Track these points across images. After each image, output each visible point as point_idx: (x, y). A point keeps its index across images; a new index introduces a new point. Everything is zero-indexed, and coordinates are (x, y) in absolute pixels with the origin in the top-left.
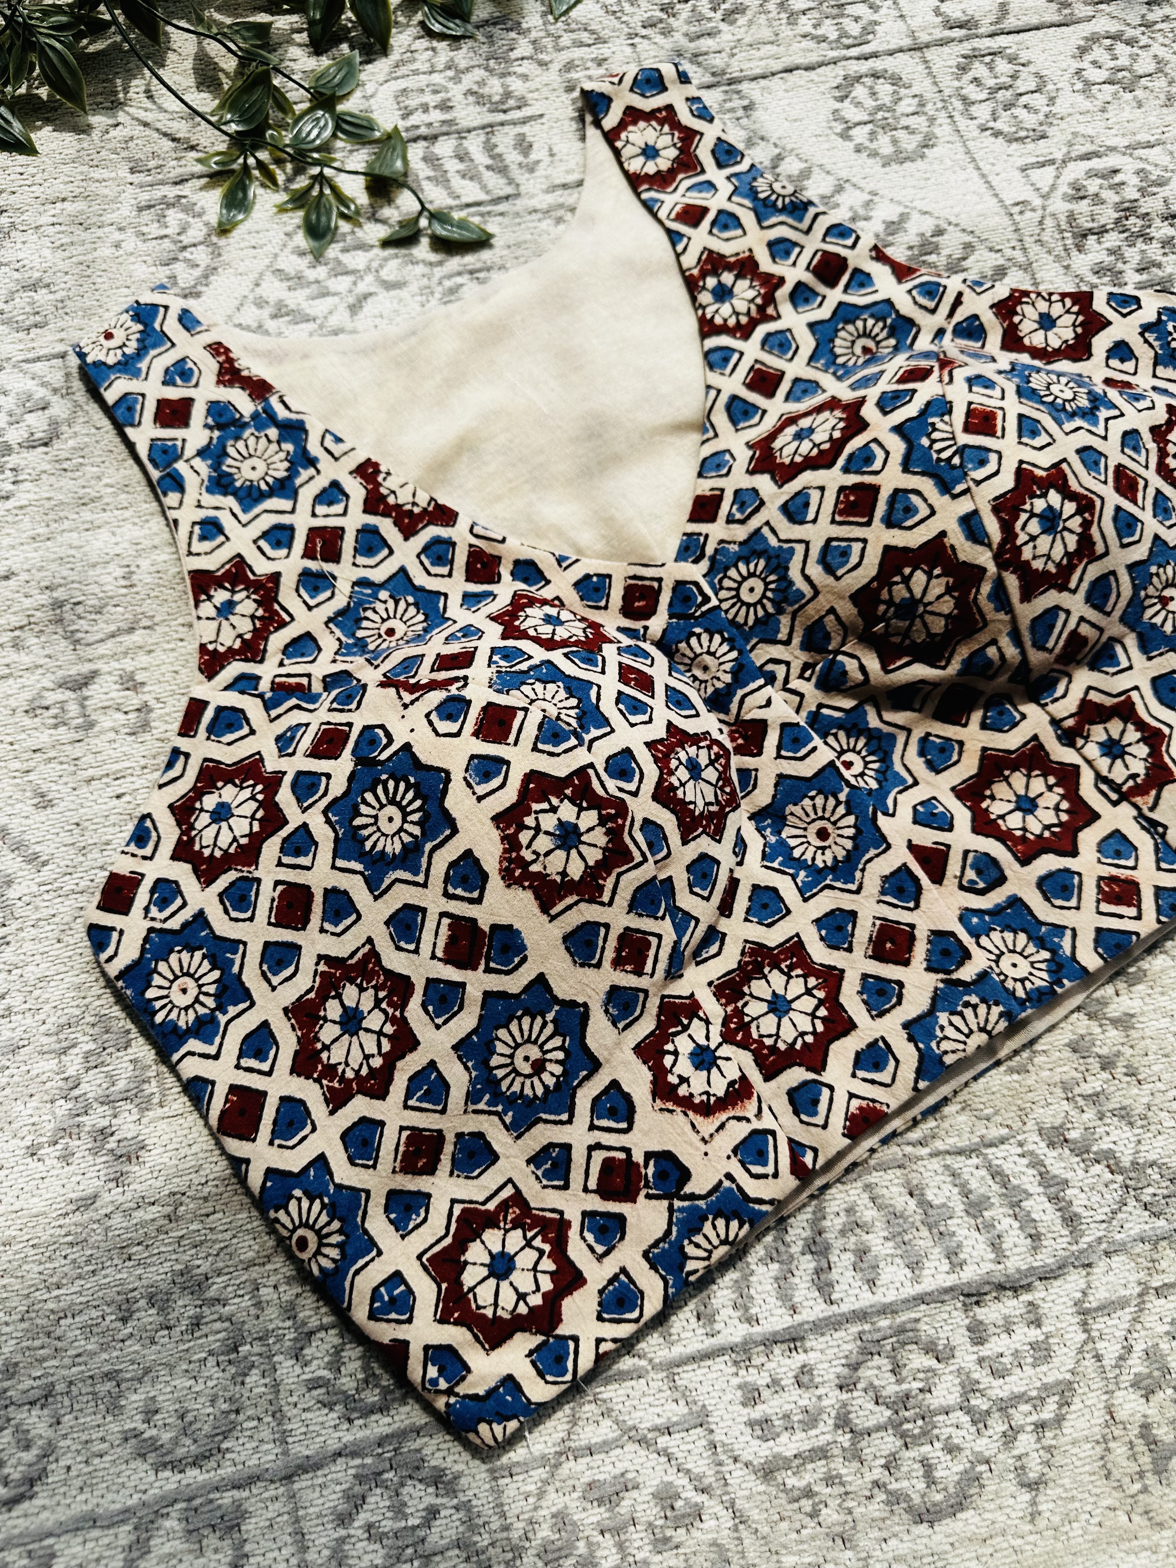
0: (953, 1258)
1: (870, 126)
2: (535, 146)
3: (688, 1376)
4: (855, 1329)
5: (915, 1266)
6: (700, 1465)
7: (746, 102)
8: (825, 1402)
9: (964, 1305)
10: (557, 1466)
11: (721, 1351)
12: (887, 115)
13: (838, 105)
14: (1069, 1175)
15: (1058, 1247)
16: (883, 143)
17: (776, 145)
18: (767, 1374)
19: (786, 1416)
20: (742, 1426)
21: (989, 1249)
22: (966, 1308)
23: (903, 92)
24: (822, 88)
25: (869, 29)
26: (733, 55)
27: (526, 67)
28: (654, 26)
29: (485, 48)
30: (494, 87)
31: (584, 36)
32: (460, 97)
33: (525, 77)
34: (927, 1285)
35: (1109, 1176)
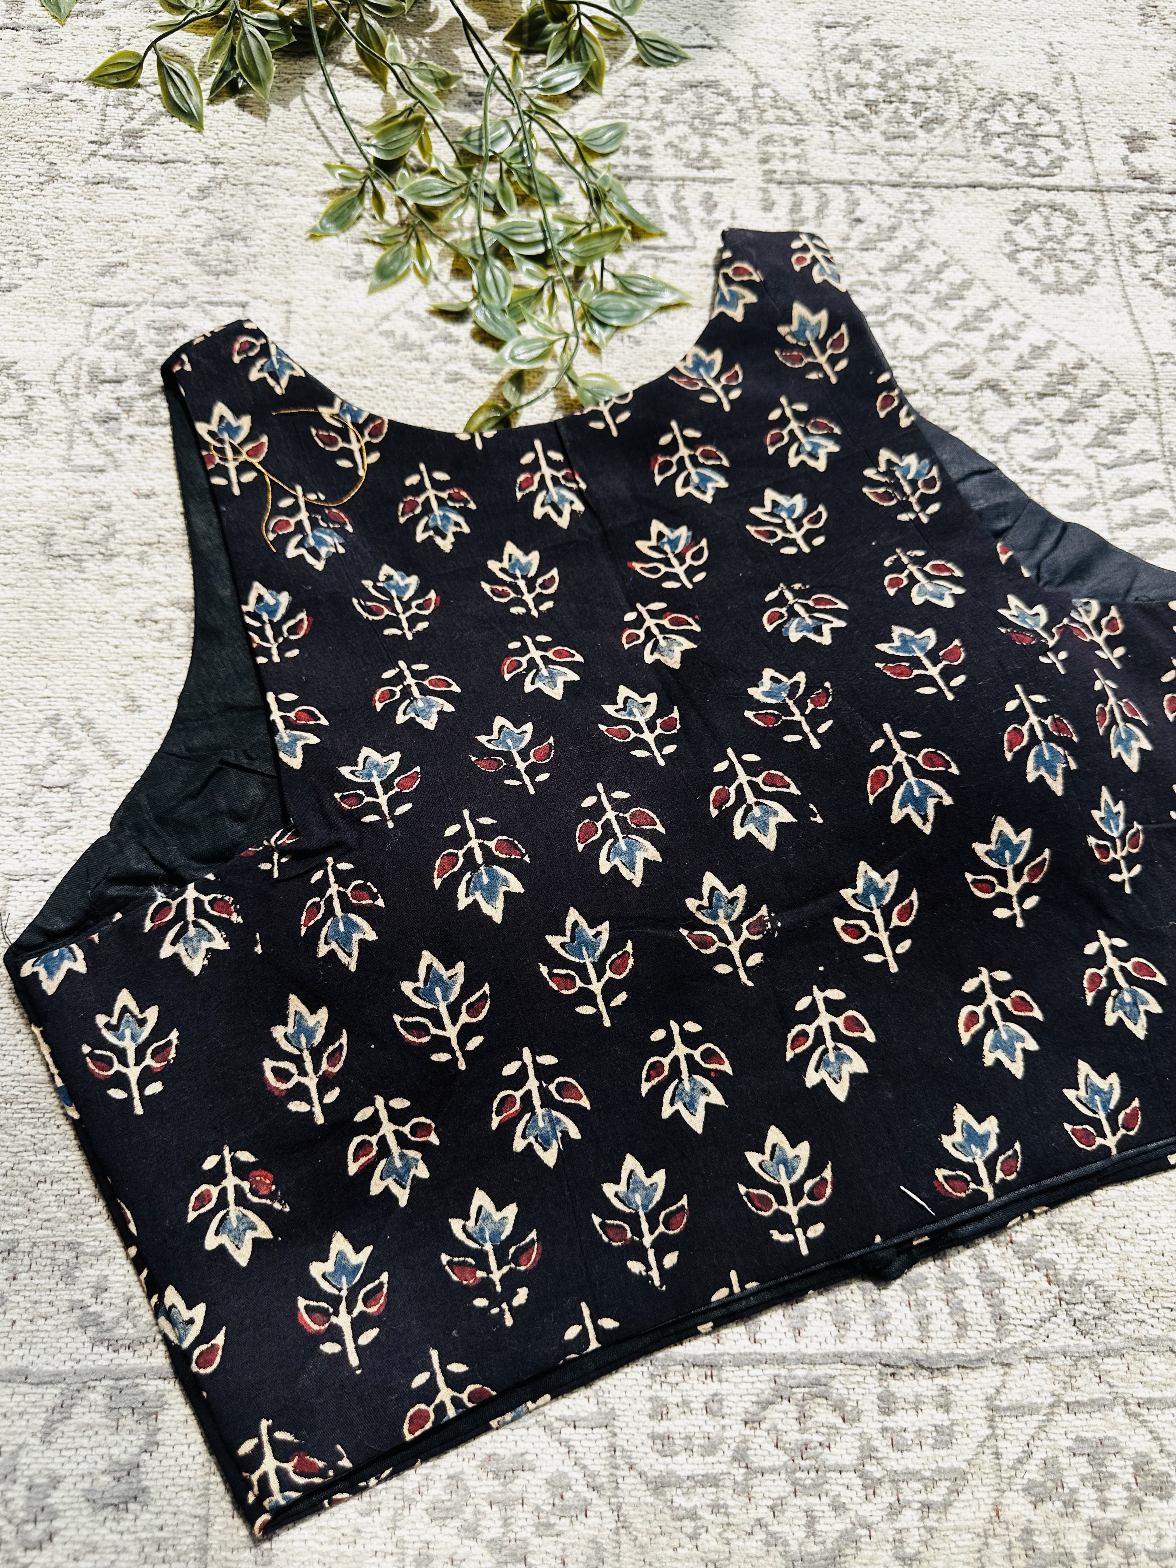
0: (880, 1327)
1: (1038, 253)
2: (720, 207)
4: (772, 1370)
5: (842, 1325)
6: (598, 1464)
7: (925, 207)
8: (727, 1434)
9: (881, 1373)
12: (1056, 246)
13: (1011, 228)
14: (1007, 1275)
15: (982, 1341)
16: (1047, 273)
17: (945, 252)
18: (679, 1394)
19: (688, 1438)
20: (645, 1437)
21: (916, 1327)
22: (881, 1377)
23: (1076, 228)
24: (1000, 209)
25: (1057, 163)
26: (923, 161)
27: (728, 132)
28: (855, 118)
29: (694, 107)
30: (694, 144)
31: (789, 116)
32: (660, 147)
33: (725, 142)
34: (849, 1346)
35: (1046, 1285)
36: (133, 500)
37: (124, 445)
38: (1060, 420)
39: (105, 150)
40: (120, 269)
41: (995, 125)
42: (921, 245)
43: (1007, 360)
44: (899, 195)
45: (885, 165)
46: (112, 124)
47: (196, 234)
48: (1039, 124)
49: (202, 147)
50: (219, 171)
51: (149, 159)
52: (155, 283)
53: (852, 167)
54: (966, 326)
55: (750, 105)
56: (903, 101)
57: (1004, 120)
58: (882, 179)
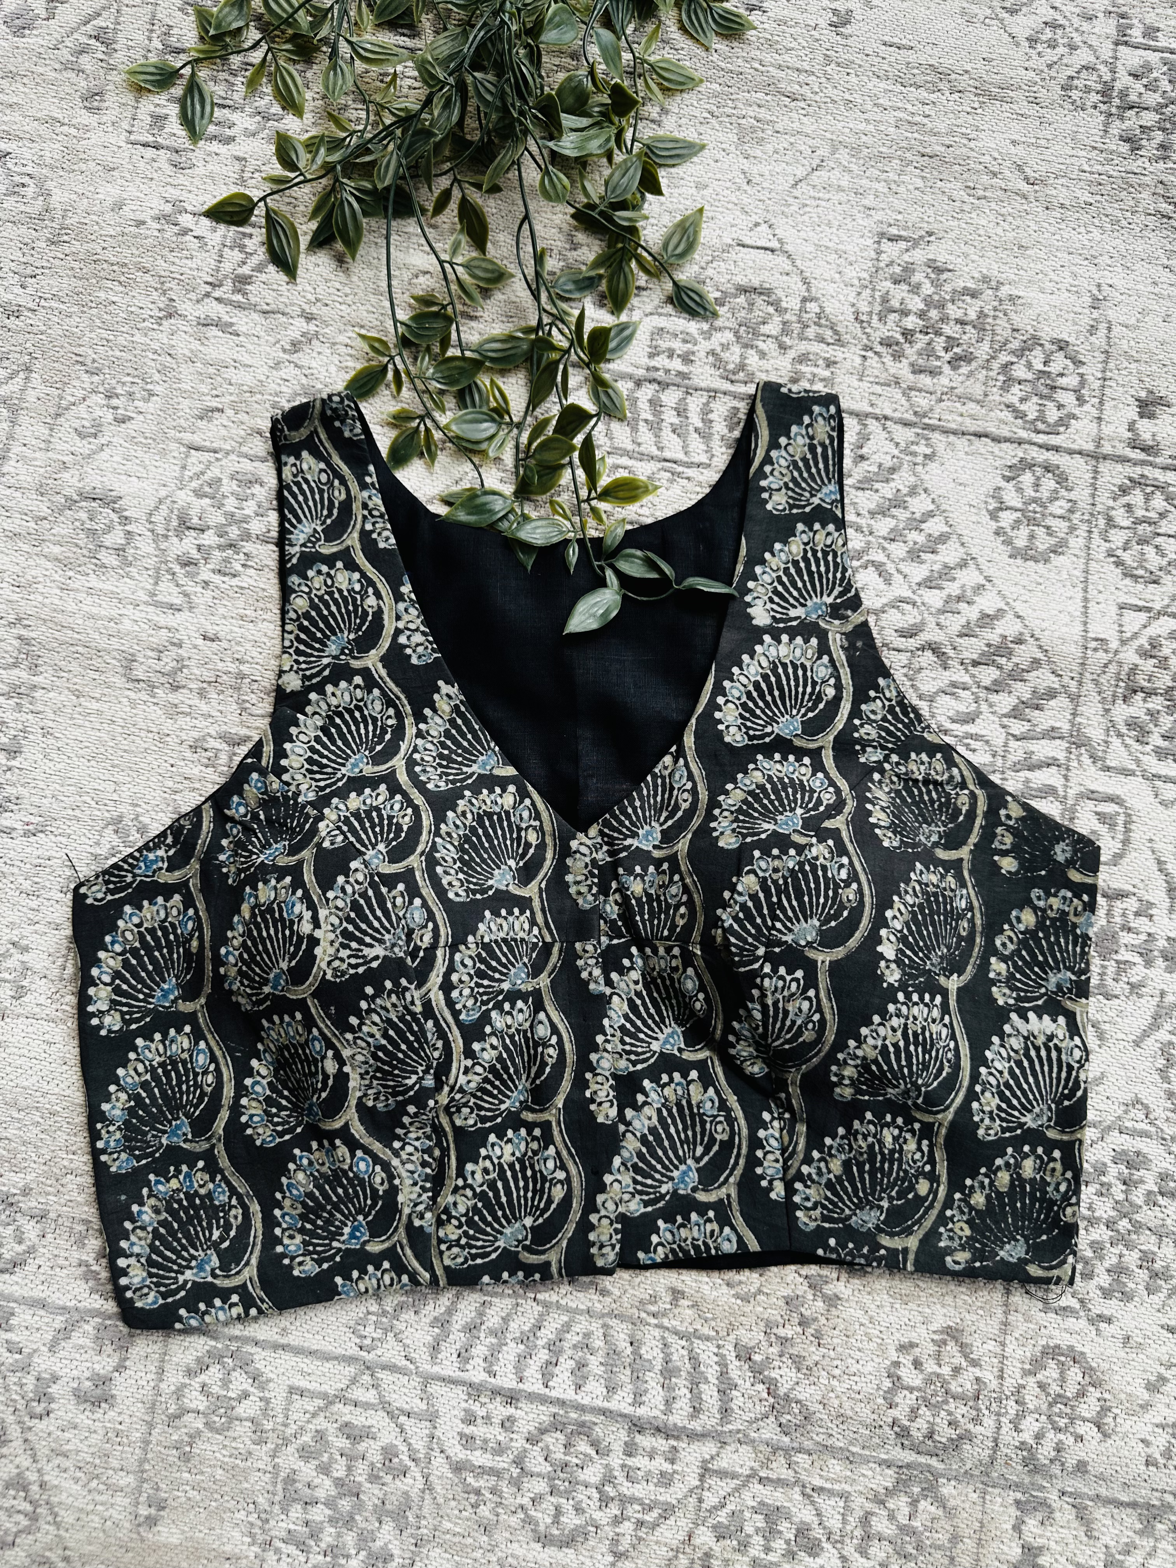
0: (638, 1397)
1: (1019, 514)
3: (435, 1388)
4: (554, 1409)
5: (611, 1389)
7: (928, 451)
8: (514, 1444)
9: (630, 1429)
10: (332, 1403)
11: (462, 1383)
12: (1038, 509)
13: (1003, 484)
14: (740, 1382)
15: (709, 1423)
16: (1021, 536)
17: (933, 501)
18: (485, 1410)
19: (486, 1441)
20: (456, 1434)
21: (663, 1403)
23: (1063, 492)
24: (997, 464)
25: (1064, 422)
26: (941, 400)
27: (768, 346)
28: (889, 345)
29: (743, 313)
30: (733, 356)
31: (828, 334)
32: (703, 354)
33: (763, 355)
34: (613, 1405)
35: (765, 1395)
36: (200, 642)
37: (199, 589)
38: (986, 688)
39: (217, 293)
40: (216, 415)
41: (1020, 371)
42: (913, 491)
43: (955, 624)
44: (909, 434)
45: (903, 401)
46: (227, 267)
47: (284, 389)
48: (1062, 375)
49: (301, 301)
50: (312, 327)
51: (254, 307)
52: (243, 433)
53: (873, 398)
54: (929, 583)
55: (794, 318)
56: (938, 333)
57: (1029, 366)
58: (897, 415)
